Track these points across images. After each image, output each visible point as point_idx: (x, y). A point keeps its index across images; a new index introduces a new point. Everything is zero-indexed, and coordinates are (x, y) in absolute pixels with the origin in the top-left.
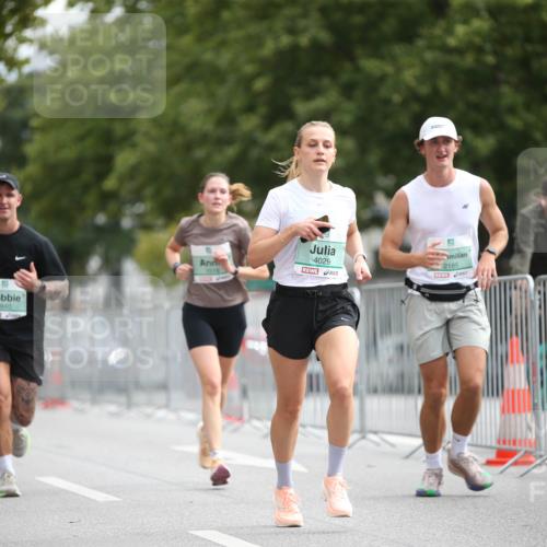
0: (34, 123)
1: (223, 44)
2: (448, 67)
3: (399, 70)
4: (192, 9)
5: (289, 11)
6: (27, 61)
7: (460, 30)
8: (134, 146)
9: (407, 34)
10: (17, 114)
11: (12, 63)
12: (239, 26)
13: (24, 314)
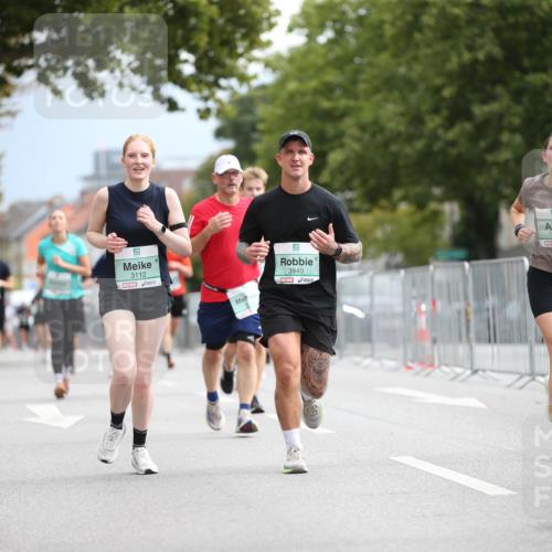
0: (261, 126)
1: (415, 58)
4: (389, 31)
5: (467, 32)
6: (255, 77)
8: (342, 146)
10: (248, 118)
11: (243, 79)
12: (429, 45)
13: (317, 278)
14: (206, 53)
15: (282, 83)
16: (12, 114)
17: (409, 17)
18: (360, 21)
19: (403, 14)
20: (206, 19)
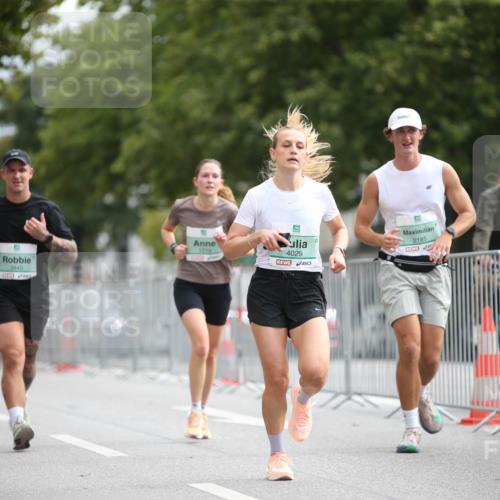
1: (221, 39)
2: (427, 61)
3: (382, 62)
4: (192, 7)
5: (280, 10)
7: (438, 26)
8: (139, 132)
9: (389, 30)
11: (27, 57)
12: (236, 22)
13: (34, 274)
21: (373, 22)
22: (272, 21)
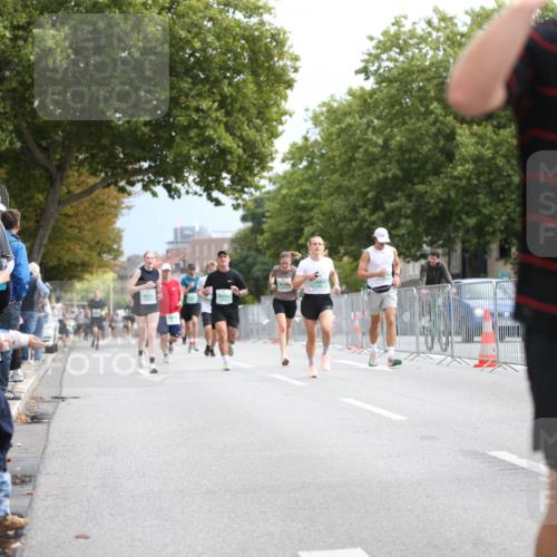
0: (267, 214)
1: (352, 176)
2: (455, 186)
3: (433, 188)
4: (338, 162)
5: (382, 162)
6: (264, 187)
7: (460, 168)
8: (312, 224)
9: (437, 172)
10: (260, 210)
11: (257, 188)
12: (360, 169)
13: (231, 302)
14: (237, 174)
15: (279, 190)
16: (129, 208)
17: (350, 154)
18: (322, 155)
19: (346, 151)
20: (235, 155)
21: (429, 167)
22: (378, 167)
